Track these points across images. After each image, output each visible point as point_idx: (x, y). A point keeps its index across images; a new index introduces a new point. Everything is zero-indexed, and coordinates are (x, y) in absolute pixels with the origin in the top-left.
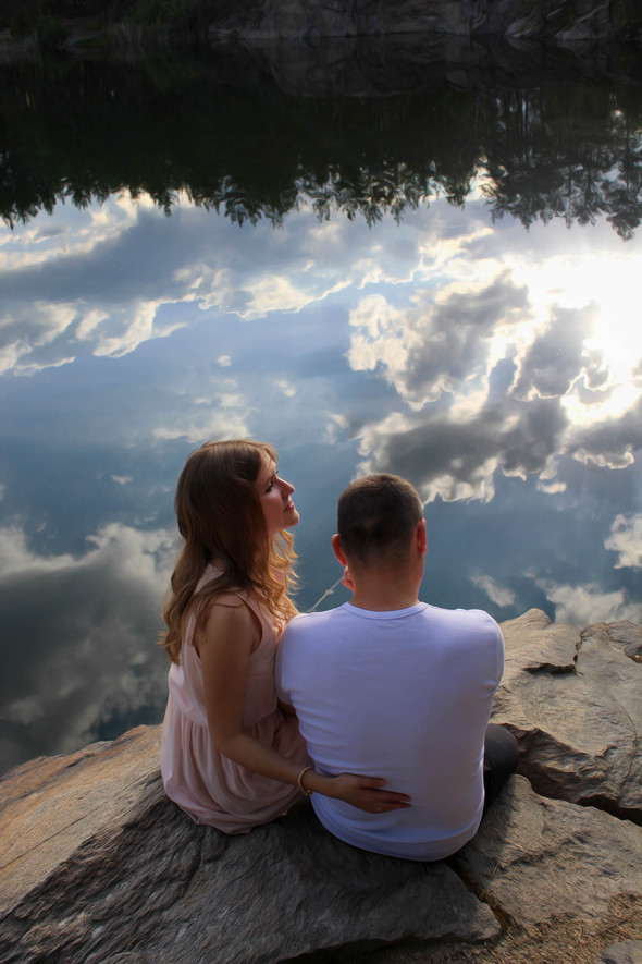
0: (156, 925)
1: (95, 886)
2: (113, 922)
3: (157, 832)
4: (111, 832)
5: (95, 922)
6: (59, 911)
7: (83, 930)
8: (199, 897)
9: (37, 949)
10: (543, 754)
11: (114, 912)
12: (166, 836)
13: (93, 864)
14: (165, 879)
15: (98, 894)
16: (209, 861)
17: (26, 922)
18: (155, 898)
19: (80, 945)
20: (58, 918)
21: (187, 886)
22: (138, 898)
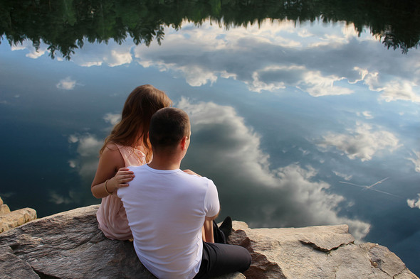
0: (57, 253)
1: (51, 232)
2: (46, 245)
3: (84, 225)
4: (69, 217)
5: (42, 243)
6: (35, 233)
7: (36, 243)
8: (78, 252)
9: (18, 241)
10: (273, 275)
11: (49, 242)
12: (86, 227)
13: (55, 224)
14: (72, 240)
15: (50, 235)
16: (91, 242)
17: (23, 231)
18: (65, 245)
19: (32, 247)
20: (33, 236)
21: (77, 246)
22: (59, 242)
